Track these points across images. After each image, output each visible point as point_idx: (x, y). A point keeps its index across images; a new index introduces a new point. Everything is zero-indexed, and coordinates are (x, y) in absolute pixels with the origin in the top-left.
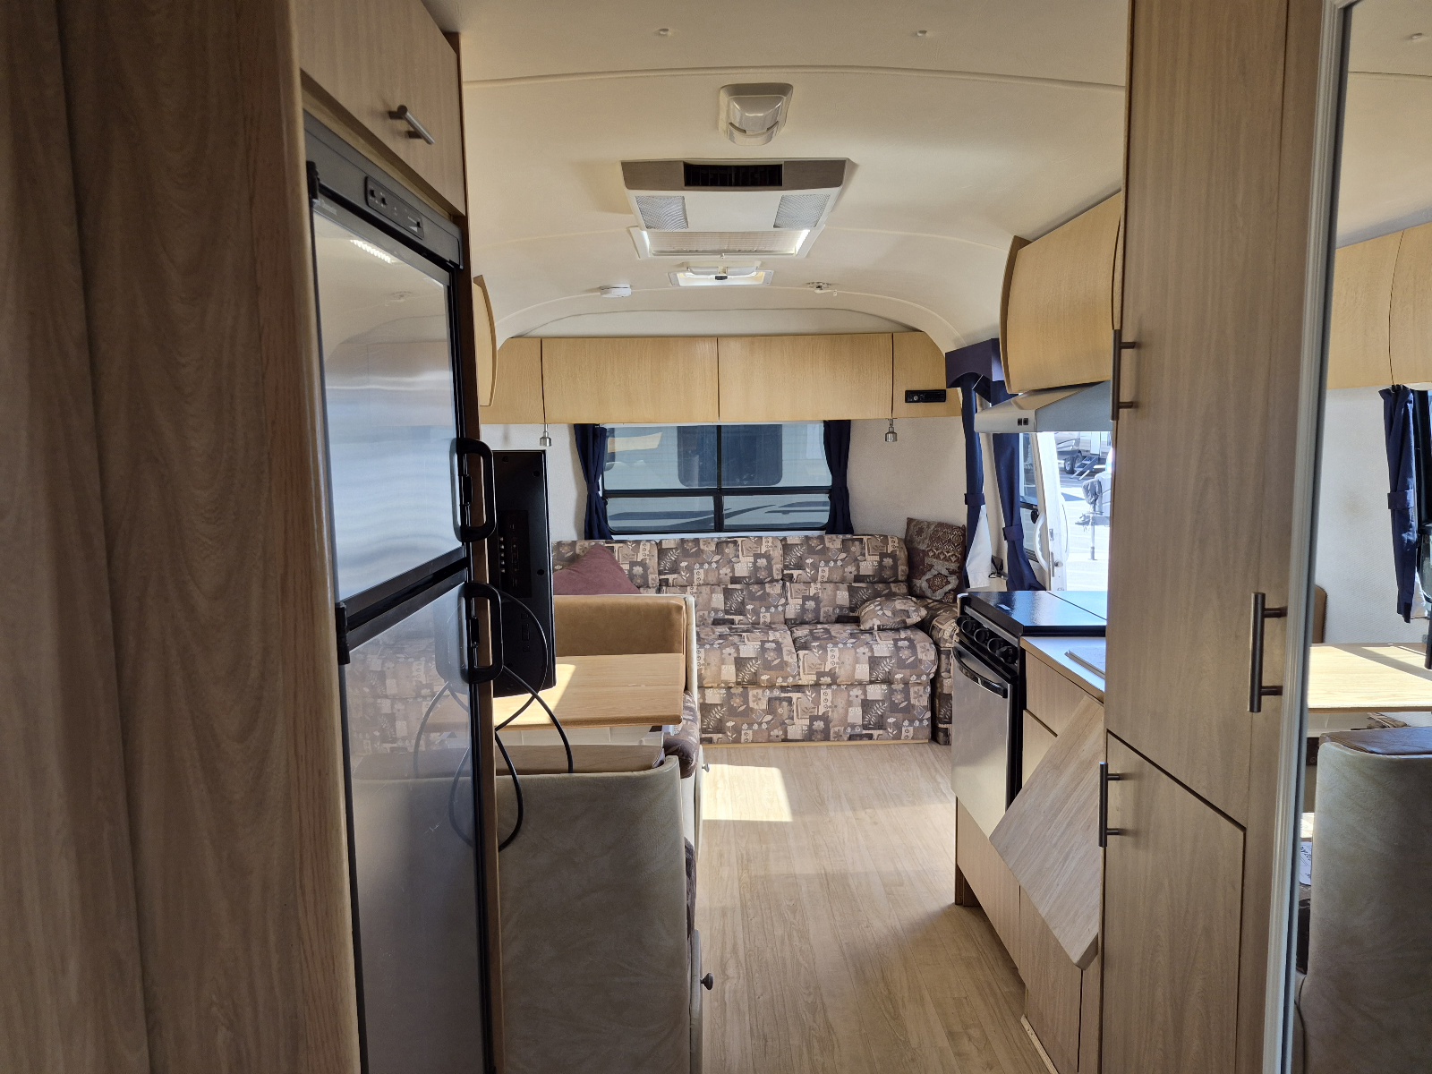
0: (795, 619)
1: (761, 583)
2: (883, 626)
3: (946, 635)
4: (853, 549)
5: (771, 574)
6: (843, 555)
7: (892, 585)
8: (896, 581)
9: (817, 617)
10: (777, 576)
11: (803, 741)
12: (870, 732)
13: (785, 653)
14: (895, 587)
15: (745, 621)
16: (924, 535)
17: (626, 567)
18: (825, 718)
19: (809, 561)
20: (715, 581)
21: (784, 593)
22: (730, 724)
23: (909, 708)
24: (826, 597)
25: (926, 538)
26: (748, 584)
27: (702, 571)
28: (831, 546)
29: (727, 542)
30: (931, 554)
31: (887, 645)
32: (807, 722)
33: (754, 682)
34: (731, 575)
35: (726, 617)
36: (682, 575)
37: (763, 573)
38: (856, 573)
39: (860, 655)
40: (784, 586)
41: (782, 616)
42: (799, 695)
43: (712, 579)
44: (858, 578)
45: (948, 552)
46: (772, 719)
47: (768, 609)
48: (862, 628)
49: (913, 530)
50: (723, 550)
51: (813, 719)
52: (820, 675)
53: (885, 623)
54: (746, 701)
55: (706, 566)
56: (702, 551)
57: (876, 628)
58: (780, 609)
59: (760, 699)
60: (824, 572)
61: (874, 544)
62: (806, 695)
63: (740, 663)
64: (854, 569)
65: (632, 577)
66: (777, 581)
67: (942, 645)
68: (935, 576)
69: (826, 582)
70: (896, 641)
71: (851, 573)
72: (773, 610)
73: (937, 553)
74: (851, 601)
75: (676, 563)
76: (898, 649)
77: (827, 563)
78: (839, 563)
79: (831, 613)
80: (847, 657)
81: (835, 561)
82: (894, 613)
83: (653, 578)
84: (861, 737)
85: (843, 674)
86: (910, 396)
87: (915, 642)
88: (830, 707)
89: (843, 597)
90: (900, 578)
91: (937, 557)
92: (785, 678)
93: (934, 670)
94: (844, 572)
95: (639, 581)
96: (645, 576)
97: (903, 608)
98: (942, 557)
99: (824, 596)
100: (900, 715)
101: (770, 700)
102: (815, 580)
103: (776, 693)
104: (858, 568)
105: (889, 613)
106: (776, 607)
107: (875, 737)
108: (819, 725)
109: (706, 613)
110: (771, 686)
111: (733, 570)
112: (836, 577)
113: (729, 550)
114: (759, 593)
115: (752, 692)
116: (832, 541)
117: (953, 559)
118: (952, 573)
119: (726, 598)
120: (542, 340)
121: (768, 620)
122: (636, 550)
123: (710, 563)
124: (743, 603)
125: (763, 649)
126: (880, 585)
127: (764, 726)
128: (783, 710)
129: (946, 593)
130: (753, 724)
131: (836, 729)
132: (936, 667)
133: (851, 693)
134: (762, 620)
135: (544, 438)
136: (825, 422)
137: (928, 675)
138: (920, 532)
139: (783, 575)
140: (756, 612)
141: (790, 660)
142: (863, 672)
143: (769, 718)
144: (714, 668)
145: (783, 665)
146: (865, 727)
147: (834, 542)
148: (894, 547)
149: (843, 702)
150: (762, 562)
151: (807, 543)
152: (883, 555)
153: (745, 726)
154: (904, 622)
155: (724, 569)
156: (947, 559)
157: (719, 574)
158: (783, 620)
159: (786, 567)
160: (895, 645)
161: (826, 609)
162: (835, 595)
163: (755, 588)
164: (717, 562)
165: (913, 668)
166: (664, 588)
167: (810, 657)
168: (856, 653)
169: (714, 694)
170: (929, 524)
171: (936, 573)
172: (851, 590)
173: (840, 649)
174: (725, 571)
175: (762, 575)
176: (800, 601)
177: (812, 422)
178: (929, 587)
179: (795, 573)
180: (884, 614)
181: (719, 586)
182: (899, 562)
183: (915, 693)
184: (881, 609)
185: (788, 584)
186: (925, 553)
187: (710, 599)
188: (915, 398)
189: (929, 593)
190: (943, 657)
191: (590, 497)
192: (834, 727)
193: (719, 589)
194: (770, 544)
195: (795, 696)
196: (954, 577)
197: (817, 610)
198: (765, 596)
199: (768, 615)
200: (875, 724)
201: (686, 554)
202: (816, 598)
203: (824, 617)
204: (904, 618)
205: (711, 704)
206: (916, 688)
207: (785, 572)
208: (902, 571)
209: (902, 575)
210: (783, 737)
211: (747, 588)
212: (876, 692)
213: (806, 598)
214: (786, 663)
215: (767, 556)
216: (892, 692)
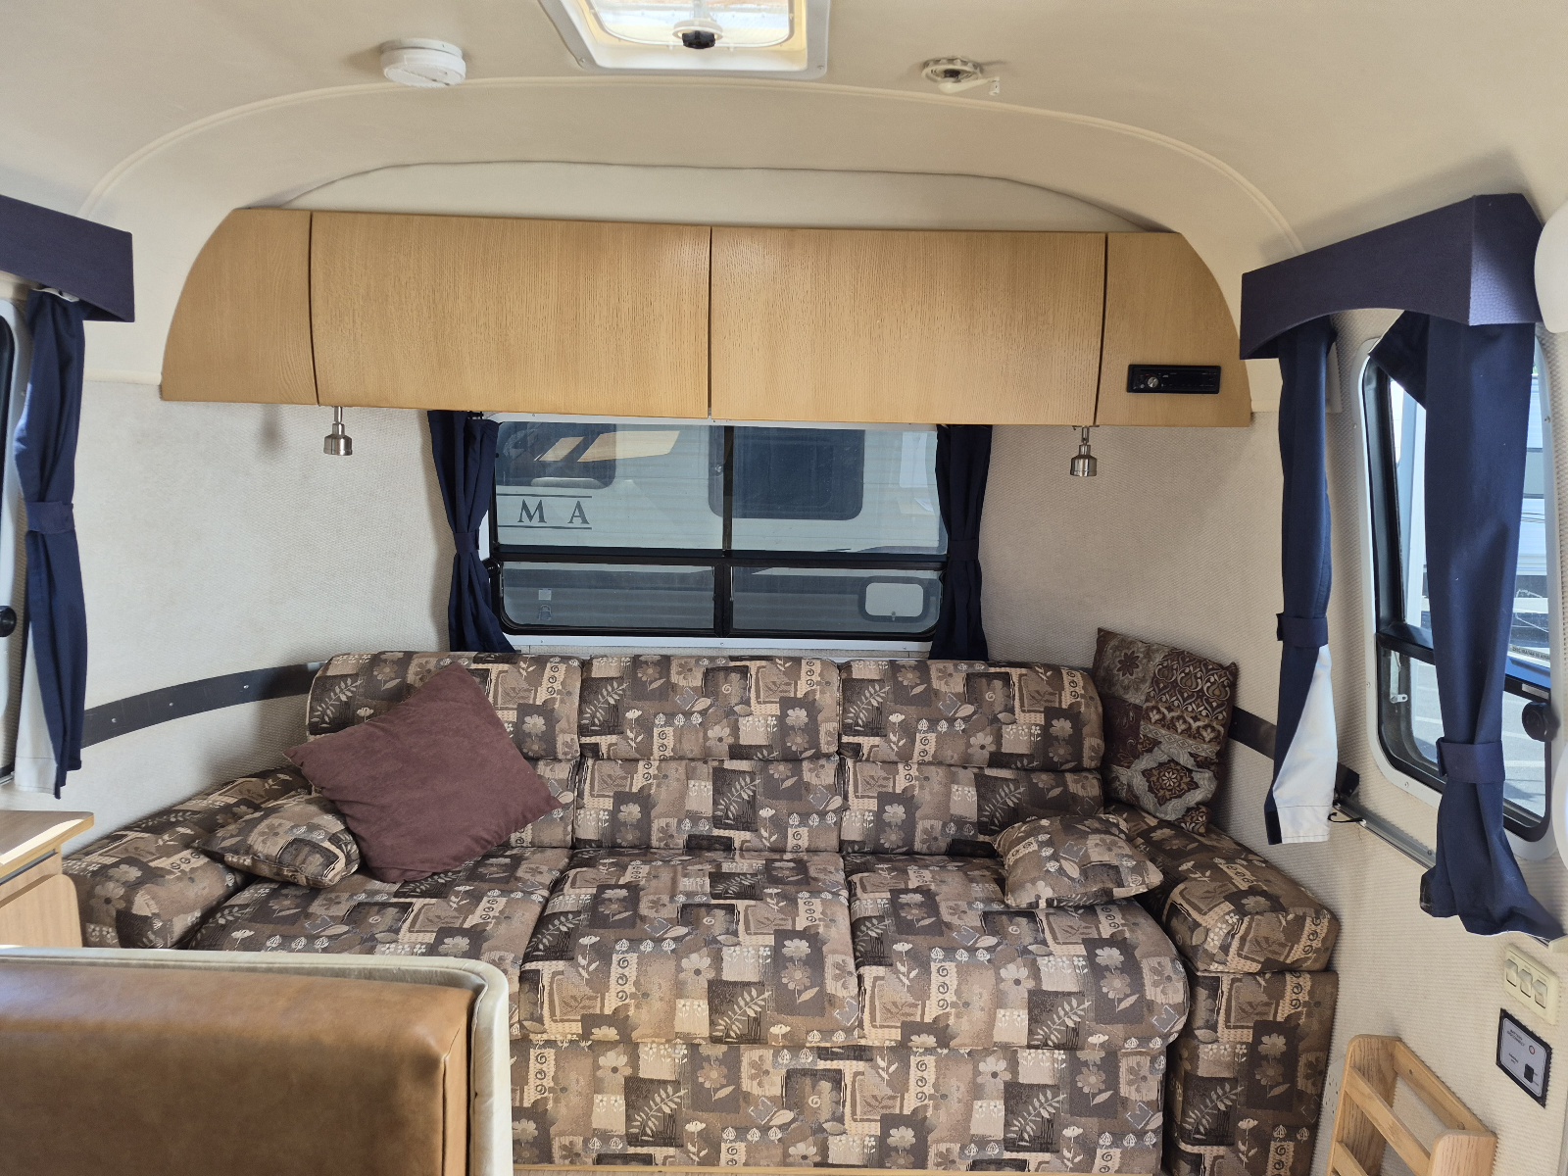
0: (862, 843)
1: (793, 759)
2: (1059, 901)
3: (1213, 943)
4: (988, 696)
5: (814, 742)
6: (967, 710)
7: (1069, 777)
8: (1078, 769)
9: (909, 840)
10: (828, 745)
11: (865, 1166)
12: (1021, 1156)
13: (830, 972)
14: (1076, 782)
15: (756, 843)
16: (1138, 673)
17: (508, 716)
18: (918, 1122)
19: (897, 718)
20: (696, 752)
21: (840, 787)
22: (694, 1127)
23: (1117, 1104)
24: (928, 797)
25: (1143, 680)
26: (767, 761)
27: (669, 731)
28: (944, 688)
29: (727, 670)
30: (1155, 716)
31: (1070, 958)
32: (875, 1129)
33: (754, 1035)
34: (731, 740)
35: (716, 832)
36: (627, 738)
37: (799, 740)
38: (993, 748)
39: (1007, 986)
40: (841, 769)
41: (835, 834)
42: (860, 1066)
43: (691, 747)
44: (998, 759)
45: (1196, 719)
46: (793, 1121)
47: (804, 817)
48: (1011, 901)
49: (1113, 659)
50: (717, 686)
51: (889, 1122)
52: (910, 1029)
53: (1064, 893)
54: (733, 1077)
55: (680, 720)
56: (674, 687)
57: (1042, 904)
58: (831, 819)
59: (767, 1072)
60: (927, 742)
61: (1033, 686)
62: (876, 1067)
63: (721, 994)
64: (990, 739)
65: (520, 737)
66: (828, 756)
67: (1201, 966)
68: (1161, 765)
69: (930, 763)
70: (1092, 945)
71: (983, 747)
72: (815, 820)
73: (1169, 716)
74: (980, 809)
75: (616, 711)
76: (1097, 971)
77: (933, 724)
78: (959, 726)
79: (937, 832)
80: (977, 989)
81: (951, 721)
82: (1084, 872)
83: (567, 740)
84: (999, 1164)
85: (964, 1028)
86: (1139, 378)
87: (1137, 953)
88: (931, 1097)
89: (964, 799)
90: (1087, 763)
91: (1170, 726)
92: (827, 1033)
93: (1179, 1026)
94: (969, 745)
95: (536, 747)
96: (549, 737)
97: (1106, 858)
98: (1181, 727)
99: (925, 796)
100: (1093, 1122)
101: (790, 1075)
102: (905, 757)
103: (806, 1060)
104: (998, 738)
105: (1073, 871)
106: (823, 814)
107: (1032, 1166)
108: (903, 1136)
109: (674, 822)
110: (795, 1046)
111: (735, 730)
112: (951, 754)
113: (730, 688)
114: (789, 783)
115: (749, 1055)
116: (946, 676)
117: (1208, 735)
118: (1203, 764)
119: (718, 792)
120: (311, 215)
121: (804, 843)
122: (535, 681)
123: (688, 714)
124: (752, 804)
125: (779, 959)
126: (1044, 777)
127: (775, 1135)
128: (820, 1099)
129: (1189, 810)
130: (747, 1130)
131: (943, 1147)
132: (1184, 1019)
133: (982, 1067)
134: (791, 842)
135: (333, 438)
136: (939, 427)
137: (1164, 1037)
138: (1129, 663)
139: (840, 745)
140: (779, 825)
141: (841, 993)
142: (1013, 1024)
143: (786, 1116)
144: (657, 1005)
145: (824, 1003)
146: (1010, 1144)
147: (950, 679)
148: (1075, 695)
149: (963, 1089)
150: (798, 716)
151: (894, 677)
152: (1052, 713)
153: (730, 1134)
154: (1108, 893)
155: (717, 728)
156: (1196, 735)
157: (706, 738)
158: (835, 843)
159: (847, 729)
160: (1091, 957)
161: (927, 824)
162: (948, 794)
163: (779, 770)
164: (703, 713)
165: (1131, 1022)
166: (590, 762)
167: (888, 984)
168: (999, 980)
169: (659, 1056)
170: (1150, 650)
171: (1165, 758)
172: (983, 785)
173: (960, 965)
174: (719, 731)
175: (797, 742)
176: (873, 805)
177: (912, 427)
178: (1151, 789)
179: (867, 742)
180: (1061, 870)
181: (706, 762)
182: (1086, 730)
183: (1131, 1070)
184: (1055, 857)
185: (850, 763)
186: (1141, 713)
187: (683, 794)
188: (1152, 383)
189: (1148, 801)
190: (1202, 993)
191: (458, 560)
192: (938, 1141)
193: (706, 770)
194: (816, 678)
195: (849, 1067)
196: (1208, 774)
197: (909, 825)
198: (801, 789)
199: (804, 831)
200: (1032, 1140)
201: (639, 692)
202: (906, 799)
203: (923, 842)
204: (1110, 885)
205: (652, 1081)
206: (1133, 1061)
207: (845, 739)
208: (1092, 748)
209: (1091, 758)
210: (818, 1159)
211: (764, 770)
212: (1039, 1067)
213: (885, 799)
214: (832, 1000)
215: (809, 704)
216: (1076, 1066)
